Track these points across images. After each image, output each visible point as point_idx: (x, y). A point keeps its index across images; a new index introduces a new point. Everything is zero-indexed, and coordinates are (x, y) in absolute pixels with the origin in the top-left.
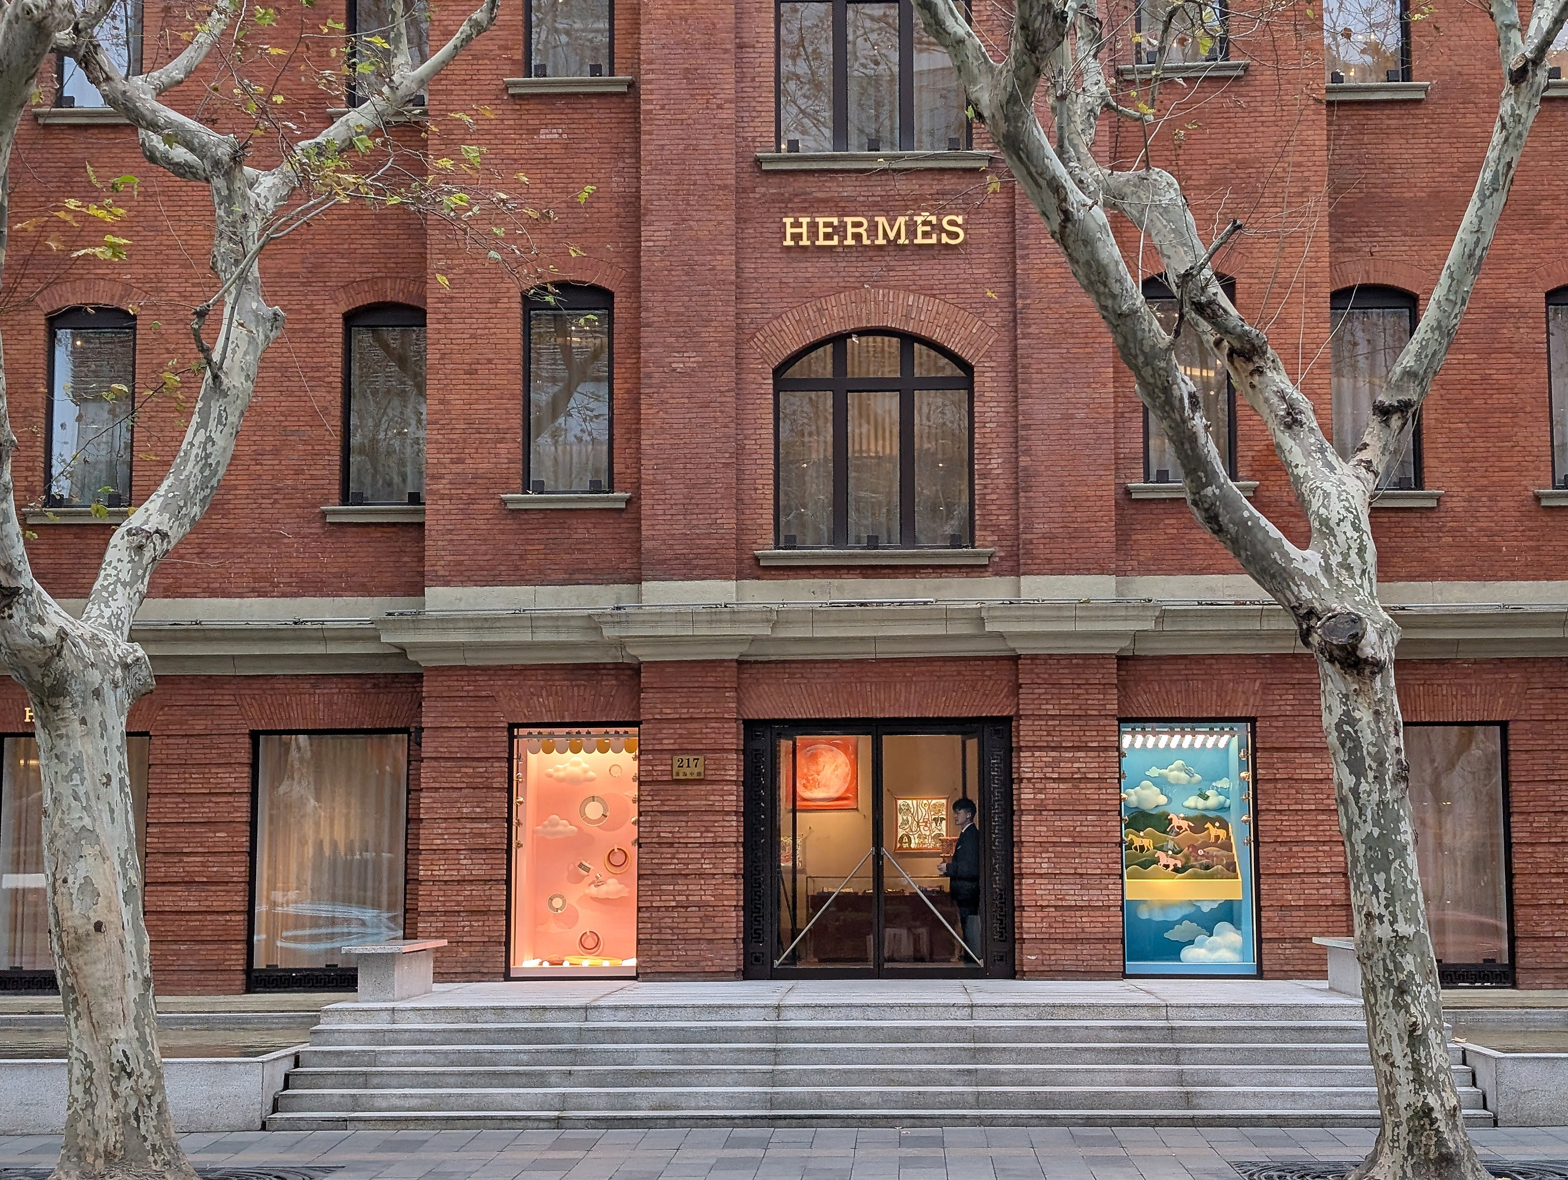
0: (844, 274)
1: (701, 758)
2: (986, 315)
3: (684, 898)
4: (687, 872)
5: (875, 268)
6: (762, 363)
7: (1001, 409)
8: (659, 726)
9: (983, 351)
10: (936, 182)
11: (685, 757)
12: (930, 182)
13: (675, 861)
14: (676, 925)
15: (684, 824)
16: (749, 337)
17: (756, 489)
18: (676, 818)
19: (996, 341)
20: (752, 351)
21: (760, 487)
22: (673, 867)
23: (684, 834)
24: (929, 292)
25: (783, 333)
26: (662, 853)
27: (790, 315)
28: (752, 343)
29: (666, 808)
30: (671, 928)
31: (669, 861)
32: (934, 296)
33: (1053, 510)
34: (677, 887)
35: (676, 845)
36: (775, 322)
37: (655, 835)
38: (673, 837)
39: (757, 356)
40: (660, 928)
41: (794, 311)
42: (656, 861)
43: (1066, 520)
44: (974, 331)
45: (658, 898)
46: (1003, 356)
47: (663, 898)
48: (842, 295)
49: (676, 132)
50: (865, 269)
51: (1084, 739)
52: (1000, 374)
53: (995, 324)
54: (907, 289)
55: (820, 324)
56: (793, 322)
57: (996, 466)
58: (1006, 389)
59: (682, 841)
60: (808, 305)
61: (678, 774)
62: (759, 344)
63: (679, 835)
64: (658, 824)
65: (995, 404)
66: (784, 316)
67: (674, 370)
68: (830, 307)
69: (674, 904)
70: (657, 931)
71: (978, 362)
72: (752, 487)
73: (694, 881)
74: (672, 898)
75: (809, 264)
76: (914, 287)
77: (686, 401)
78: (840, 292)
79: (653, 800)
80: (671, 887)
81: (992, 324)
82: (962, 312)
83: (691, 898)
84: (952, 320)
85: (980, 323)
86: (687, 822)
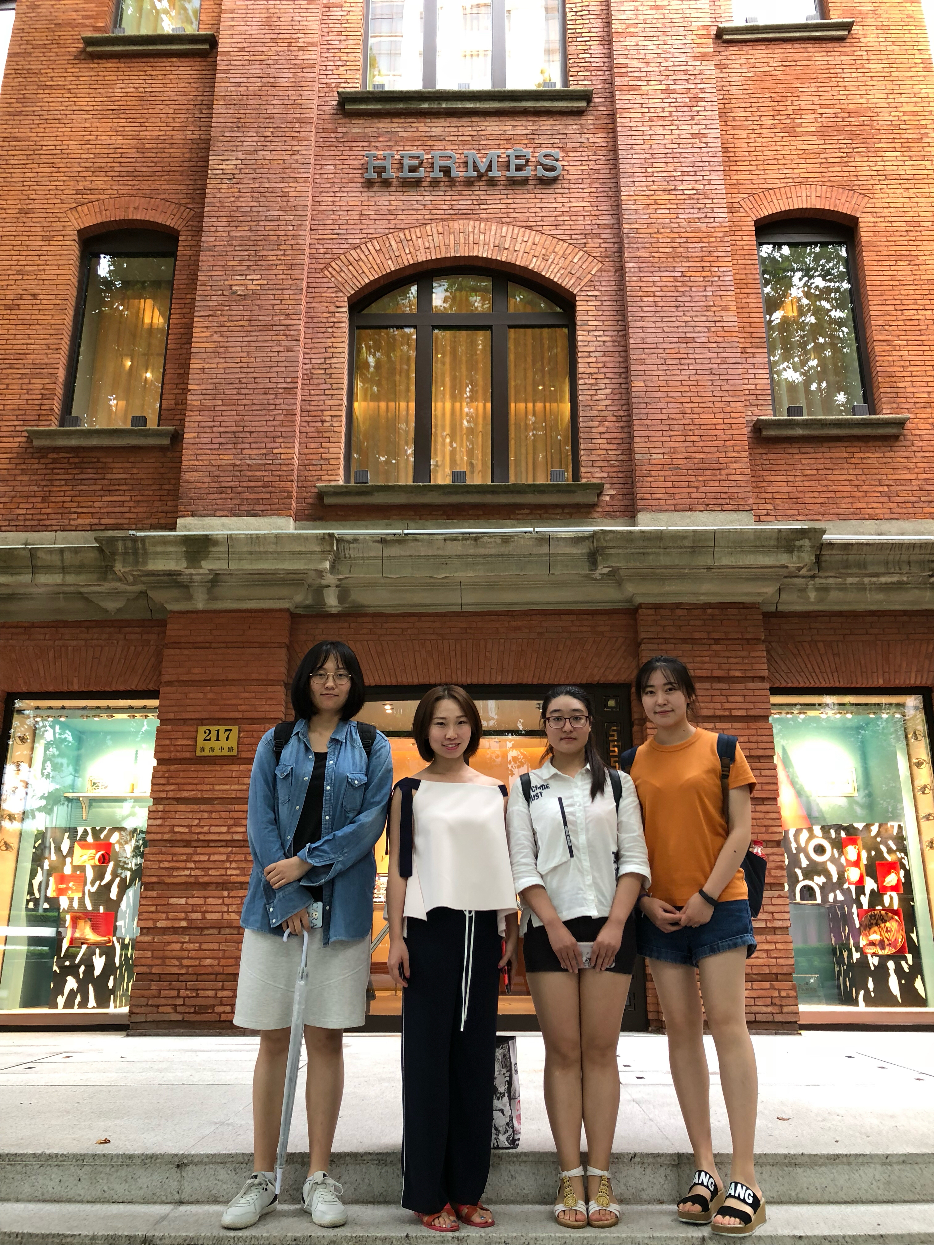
0: (430, 207)
1: (235, 729)
2: (588, 245)
3: (198, 916)
4: (206, 879)
5: (464, 201)
6: (336, 292)
7: (608, 339)
8: (186, 689)
9: (586, 280)
10: (531, 123)
11: (214, 729)
12: (525, 123)
13: (192, 865)
14: (186, 954)
15: (206, 815)
16: (322, 266)
17: (323, 422)
18: (196, 807)
19: (600, 270)
20: (326, 280)
21: (328, 419)
22: (187, 872)
23: (206, 829)
24: (524, 224)
25: (361, 263)
26: (174, 854)
27: (369, 245)
28: (326, 272)
29: (185, 794)
30: (179, 959)
31: (182, 865)
32: (530, 228)
33: (673, 439)
34: (191, 901)
35: (195, 844)
36: (352, 252)
37: (167, 829)
38: (191, 833)
39: (332, 285)
40: (164, 958)
41: (375, 242)
42: (166, 865)
43: (689, 450)
44: (575, 261)
45: (164, 916)
46: (607, 286)
47: (171, 916)
48: (428, 227)
49: (254, 71)
50: (453, 203)
51: (727, 706)
52: (605, 303)
53: (598, 254)
54: (500, 221)
55: (403, 255)
56: (373, 251)
57: (603, 397)
58: (612, 318)
59: (202, 837)
60: (389, 236)
61: (203, 749)
62: (334, 272)
63: (199, 830)
64: (172, 815)
65: (601, 333)
66: (363, 246)
67: (234, 293)
68: (414, 237)
69: (184, 924)
70: (159, 962)
71: (581, 290)
72: (318, 419)
73: (216, 893)
74: (183, 915)
75: (393, 198)
76: (508, 220)
77: (246, 323)
78: (426, 224)
79: (169, 784)
80: (183, 901)
81: (595, 255)
82: (561, 243)
83: (209, 916)
84: (550, 250)
85: (581, 253)
86: (211, 812)
